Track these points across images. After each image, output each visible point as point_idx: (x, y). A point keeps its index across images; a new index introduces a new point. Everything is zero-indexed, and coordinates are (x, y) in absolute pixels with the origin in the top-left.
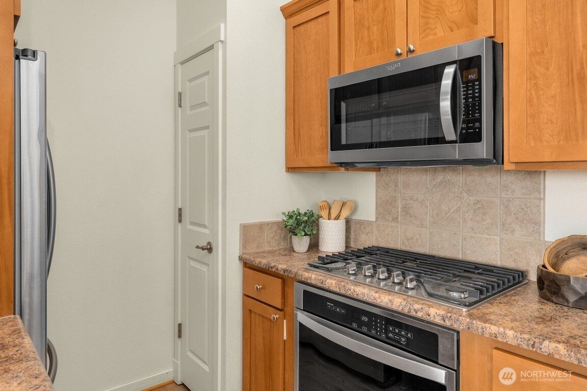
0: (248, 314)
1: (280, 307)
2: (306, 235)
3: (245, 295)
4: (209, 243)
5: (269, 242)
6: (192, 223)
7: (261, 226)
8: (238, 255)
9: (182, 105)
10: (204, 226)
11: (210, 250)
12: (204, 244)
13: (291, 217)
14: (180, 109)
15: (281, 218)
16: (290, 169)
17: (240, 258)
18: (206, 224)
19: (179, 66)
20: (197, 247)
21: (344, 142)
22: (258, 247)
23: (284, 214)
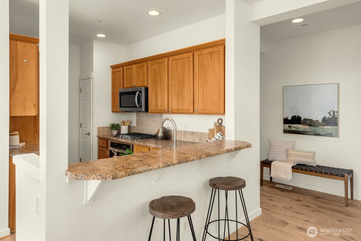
0: (99, 151)
1: (106, 147)
2: (115, 130)
3: (99, 146)
4: (89, 133)
5: (106, 132)
6: (84, 128)
7: (104, 128)
8: (97, 135)
9: (82, 92)
10: (88, 128)
11: (89, 135)
12: (88, 133)
13: (112, 125)
14: (81, 94)
15: (109, 126)
16: (113, 112)
17: (97, 136)
18: (88, 127)
19: (81, 81)
20: (86, 134)
21: (122, 106)
22: (103, 133)
23: (110, 124)
